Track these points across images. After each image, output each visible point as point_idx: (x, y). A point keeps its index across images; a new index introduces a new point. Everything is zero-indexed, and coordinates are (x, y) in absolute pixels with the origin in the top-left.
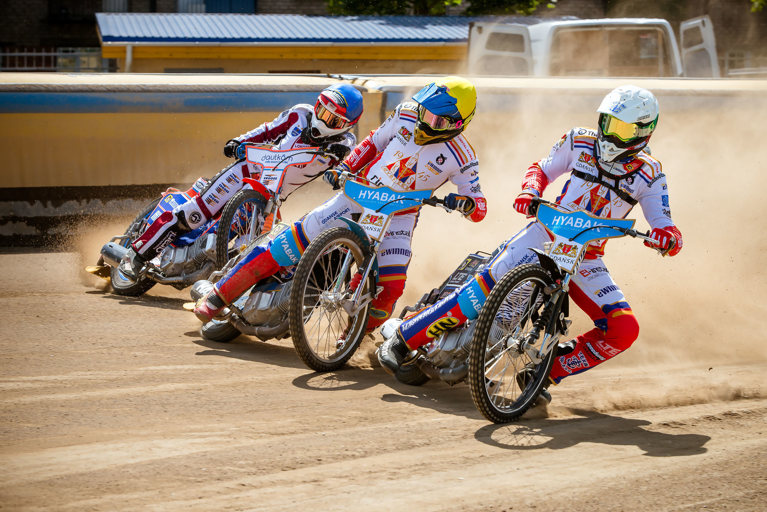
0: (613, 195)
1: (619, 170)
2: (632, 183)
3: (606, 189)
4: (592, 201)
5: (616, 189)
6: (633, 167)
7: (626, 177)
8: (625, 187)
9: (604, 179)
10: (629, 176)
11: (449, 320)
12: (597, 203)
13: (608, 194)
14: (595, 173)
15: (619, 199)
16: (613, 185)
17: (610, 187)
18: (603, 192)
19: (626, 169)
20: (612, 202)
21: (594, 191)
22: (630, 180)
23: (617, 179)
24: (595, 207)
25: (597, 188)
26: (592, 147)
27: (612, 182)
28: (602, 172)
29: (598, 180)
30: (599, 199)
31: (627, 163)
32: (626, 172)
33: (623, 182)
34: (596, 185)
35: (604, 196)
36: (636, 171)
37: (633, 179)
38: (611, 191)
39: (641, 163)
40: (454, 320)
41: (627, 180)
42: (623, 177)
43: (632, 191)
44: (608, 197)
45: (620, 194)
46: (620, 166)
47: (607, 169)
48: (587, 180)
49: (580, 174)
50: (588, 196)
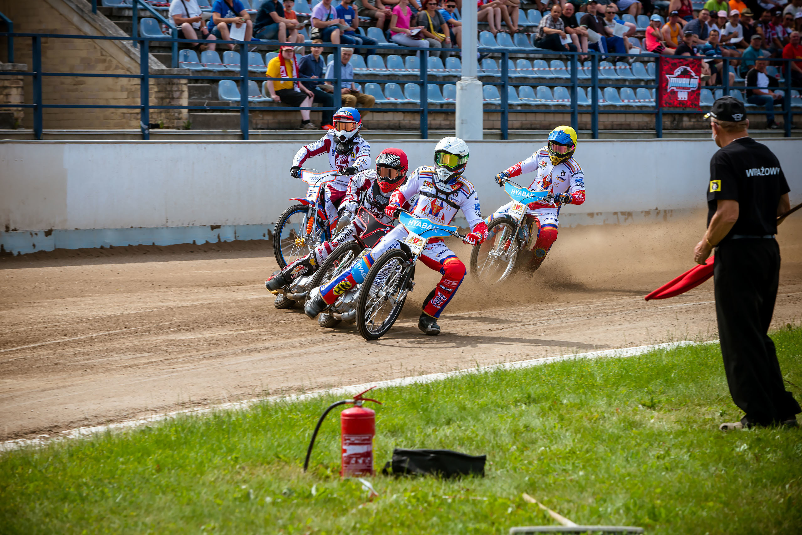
0: (445, 204)
1: (448, 188)
2: (457, 196)
3: (440, 201)
4: (432, 208)
5: (447, 200)
6: (457, 187)
7: (452, 193)
8: (452, 198)
10: (455, 192)
11: (346, 283)
12: (435, 209)
13: (442, 203)
14: (433, 192)
17: (443, 199)
18: (438, 202)
19: (452, 188)
20: (445, 209)
22: (456, 194)
24: (434, 212)
25: (434, 202)
28: (438, 190)
29: (436, 196)
30: (437, 207)
31: (454, 185)
32: (452, 190)
33: (451, 196)
34: (434, 199)
35: (439, 205)
36: (459, 189)
38: (444, 202)
39: (462, 185)
40: (348, 283)
43: (457, 201)
44: (442, 206)
45: (449, 203)
46: (449, 187)
48: (429, 196)
49: (425, 193)
50: (430, 205)
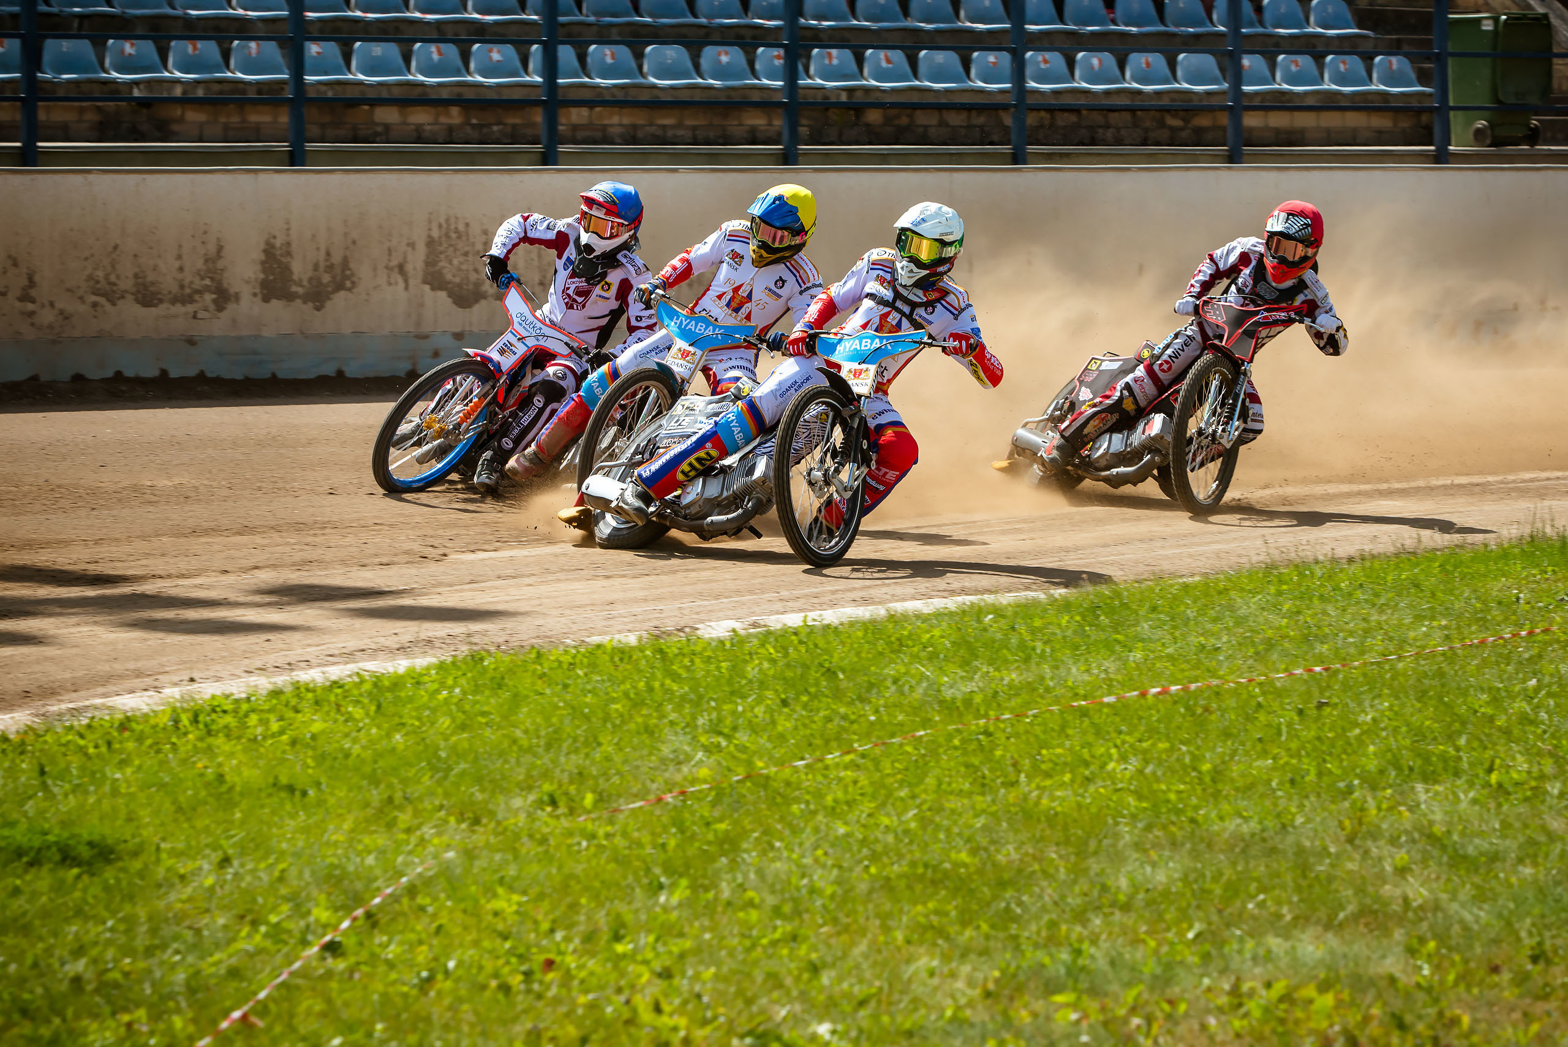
0: (905, 323)
1: (917, 296)
2: (931, 313)
3: (898, 316)
4: (881, 326)
5: (910, 318)
6: (933, 296)
7: (924, 305)
9: (899, 304)
10: (929, 305)
13: (900, 321)
14: (888, 294)
17: (903, 314)
18: (894, 317)
19: (926, 296)
21: (884, 317)
22: (930, 309)
23: (914, 305)
25: (888, 314)
27: (906, 309)
28: (897, 295)
29: (891, 304)
30: (889, 324)
32: (925, 299)
33: (921, 311)
34: (887, 309)
35: (895, 321)
36: (938, 300)
37: (932, 307)
41: (925, 309)
42: (921, 305)
43: (930, 323)
44: (899, 325)
45: (913, 322)
46: (920, 293)
47: (904, 292)
48: (879, 304)
49: (871, 296)
50: (877, 320)
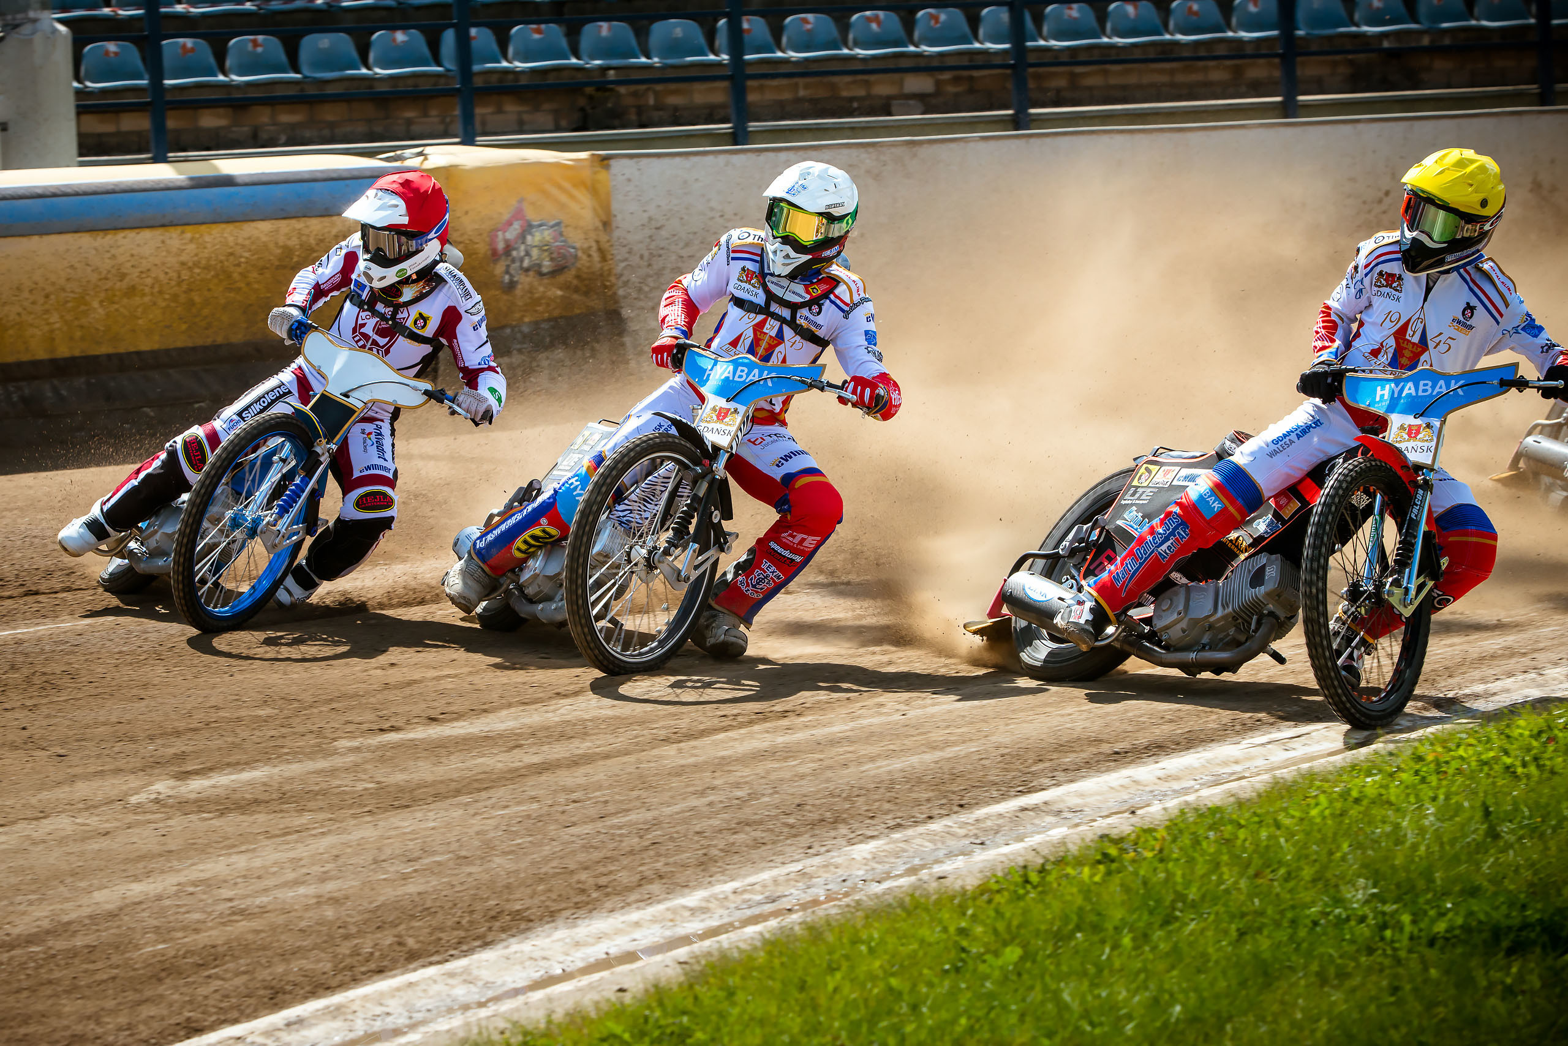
0: (788, 332)
1: (797, 293)
2: (819, 313)
3: (777, 324)
4: (757, 341)
5: (792, 323)
6: (819, 289)
7: (808, 304)
8: (806, 318)
9: (775, 308)
10: (815, 303)
11: (544, 531)
12: (764, 345)
13: (780, 330)
14: (760, 298)
15: (798, 338)
16: (788, 318)
17: (783, 320)
18: (771, 328)
19: (808, 292)
20: (788, 344)
21: (759, 327)
22: (815, 308)
23: (794, 307)
24: (761, 351)
25: (763, 322)
26: (758, 258)
27: (786, 313)
28: (771, 297)
29: (765, 310)
30: (767, 338)
31: (813, 283)
32: (808, 297)
33: (805, 312)
34: (761, 317)
35: (773, 333)
36: (825, 296)
37: (820, 307)
38: (786, 328)
39: (833, 283)
40: (550, 530)
41: (810, 310)
42: (803, 305)
43: (819, 326)
44: (780, 337)
45: (798, 330)
46: (799, 288)
47: (778, 292)
48: (749, 311)
49: (739, 302)
50: (750, 334)
